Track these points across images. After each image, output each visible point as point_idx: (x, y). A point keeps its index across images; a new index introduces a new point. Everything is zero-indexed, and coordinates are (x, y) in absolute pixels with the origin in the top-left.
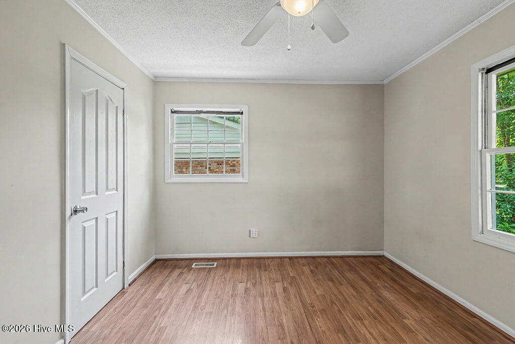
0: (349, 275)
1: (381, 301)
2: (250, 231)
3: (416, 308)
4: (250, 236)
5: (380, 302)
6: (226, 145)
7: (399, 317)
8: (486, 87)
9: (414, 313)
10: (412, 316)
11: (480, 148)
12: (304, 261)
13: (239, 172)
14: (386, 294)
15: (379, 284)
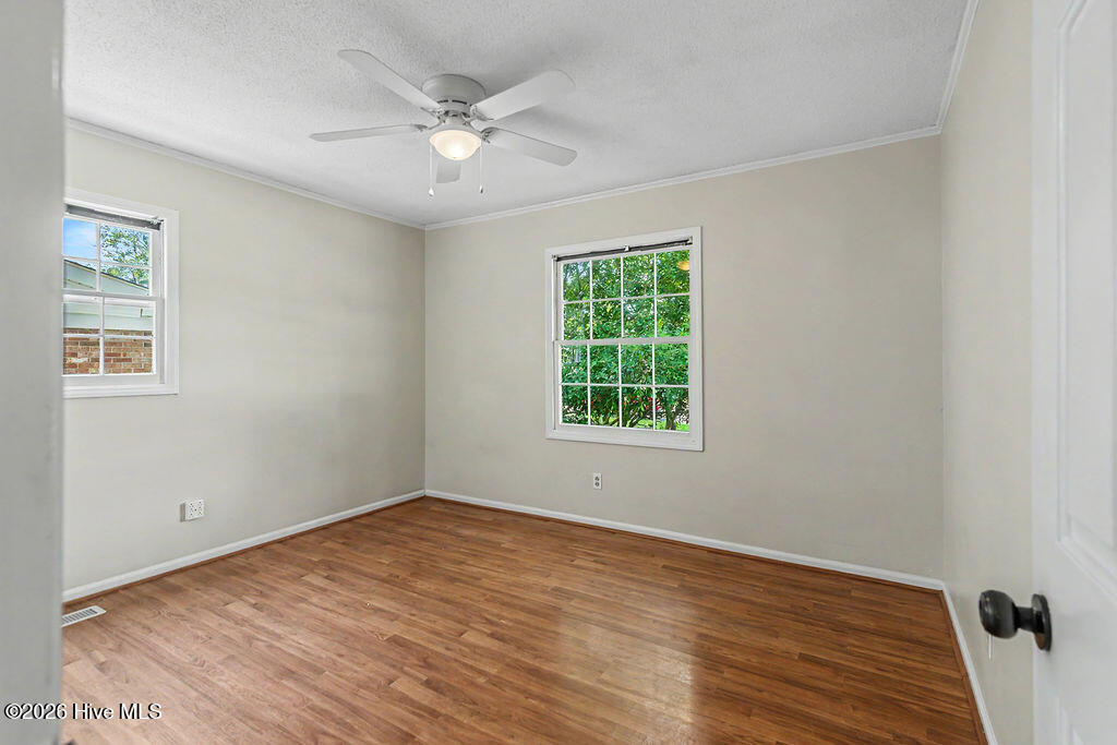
0: (403, 530)
1: (467, 539)
2: (183, 507)
3: (503, 533)
4: (183, 519)
5: (466, 541)
6: (107, 300)
7: (497, 546)
8: (557, 269)
9: (506, 537)
10: (506, 540)
11: (553, 339)
12: (312, 538)
13: (147, 369)
14: (466, 532)
15: (449, 527)
